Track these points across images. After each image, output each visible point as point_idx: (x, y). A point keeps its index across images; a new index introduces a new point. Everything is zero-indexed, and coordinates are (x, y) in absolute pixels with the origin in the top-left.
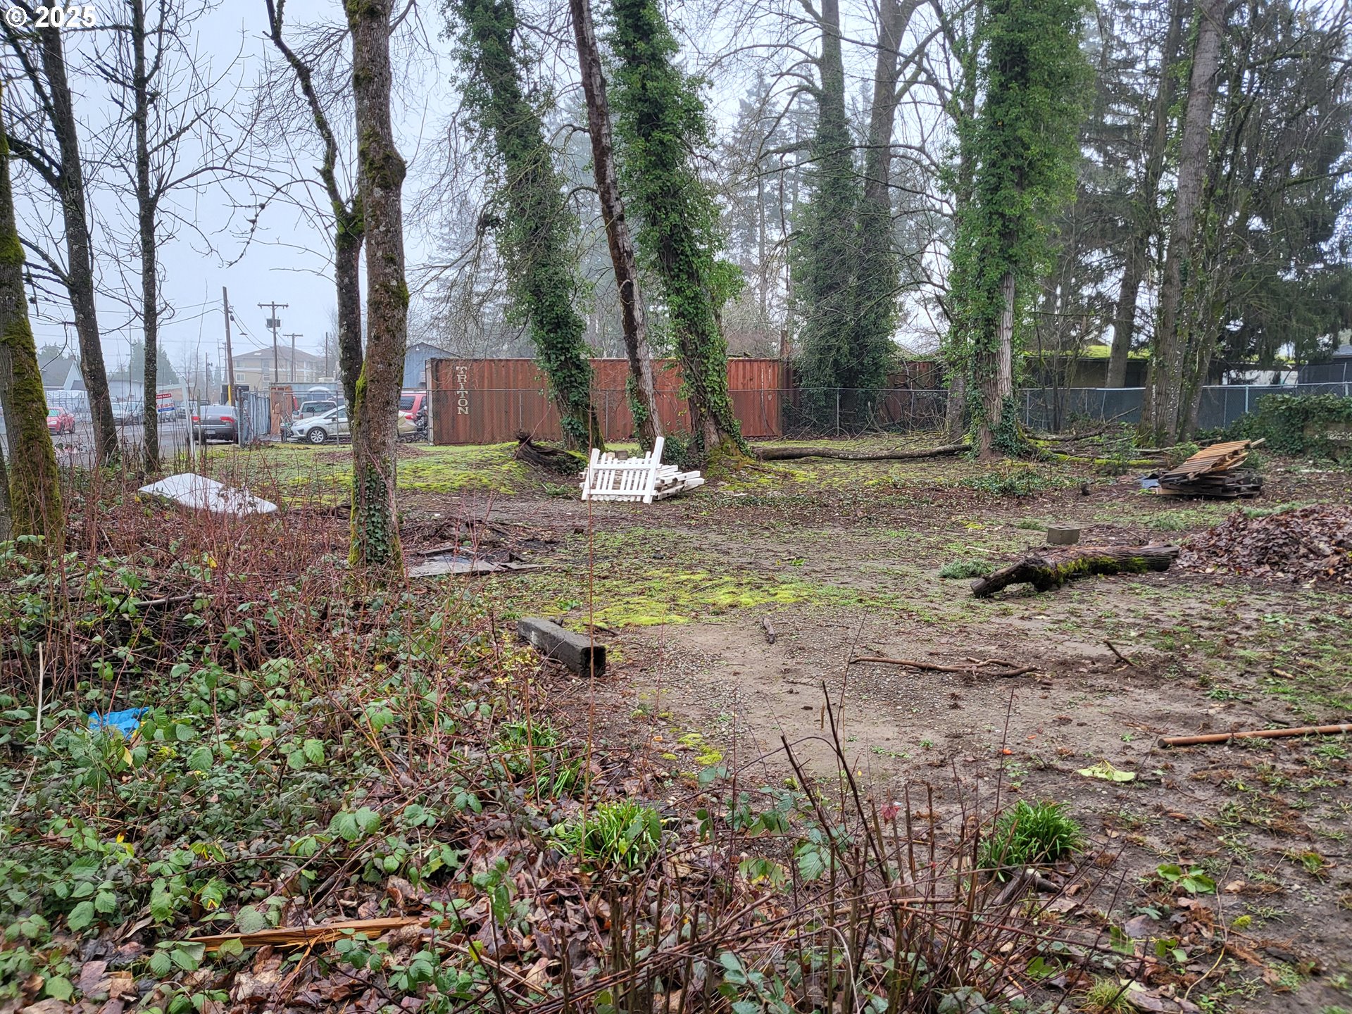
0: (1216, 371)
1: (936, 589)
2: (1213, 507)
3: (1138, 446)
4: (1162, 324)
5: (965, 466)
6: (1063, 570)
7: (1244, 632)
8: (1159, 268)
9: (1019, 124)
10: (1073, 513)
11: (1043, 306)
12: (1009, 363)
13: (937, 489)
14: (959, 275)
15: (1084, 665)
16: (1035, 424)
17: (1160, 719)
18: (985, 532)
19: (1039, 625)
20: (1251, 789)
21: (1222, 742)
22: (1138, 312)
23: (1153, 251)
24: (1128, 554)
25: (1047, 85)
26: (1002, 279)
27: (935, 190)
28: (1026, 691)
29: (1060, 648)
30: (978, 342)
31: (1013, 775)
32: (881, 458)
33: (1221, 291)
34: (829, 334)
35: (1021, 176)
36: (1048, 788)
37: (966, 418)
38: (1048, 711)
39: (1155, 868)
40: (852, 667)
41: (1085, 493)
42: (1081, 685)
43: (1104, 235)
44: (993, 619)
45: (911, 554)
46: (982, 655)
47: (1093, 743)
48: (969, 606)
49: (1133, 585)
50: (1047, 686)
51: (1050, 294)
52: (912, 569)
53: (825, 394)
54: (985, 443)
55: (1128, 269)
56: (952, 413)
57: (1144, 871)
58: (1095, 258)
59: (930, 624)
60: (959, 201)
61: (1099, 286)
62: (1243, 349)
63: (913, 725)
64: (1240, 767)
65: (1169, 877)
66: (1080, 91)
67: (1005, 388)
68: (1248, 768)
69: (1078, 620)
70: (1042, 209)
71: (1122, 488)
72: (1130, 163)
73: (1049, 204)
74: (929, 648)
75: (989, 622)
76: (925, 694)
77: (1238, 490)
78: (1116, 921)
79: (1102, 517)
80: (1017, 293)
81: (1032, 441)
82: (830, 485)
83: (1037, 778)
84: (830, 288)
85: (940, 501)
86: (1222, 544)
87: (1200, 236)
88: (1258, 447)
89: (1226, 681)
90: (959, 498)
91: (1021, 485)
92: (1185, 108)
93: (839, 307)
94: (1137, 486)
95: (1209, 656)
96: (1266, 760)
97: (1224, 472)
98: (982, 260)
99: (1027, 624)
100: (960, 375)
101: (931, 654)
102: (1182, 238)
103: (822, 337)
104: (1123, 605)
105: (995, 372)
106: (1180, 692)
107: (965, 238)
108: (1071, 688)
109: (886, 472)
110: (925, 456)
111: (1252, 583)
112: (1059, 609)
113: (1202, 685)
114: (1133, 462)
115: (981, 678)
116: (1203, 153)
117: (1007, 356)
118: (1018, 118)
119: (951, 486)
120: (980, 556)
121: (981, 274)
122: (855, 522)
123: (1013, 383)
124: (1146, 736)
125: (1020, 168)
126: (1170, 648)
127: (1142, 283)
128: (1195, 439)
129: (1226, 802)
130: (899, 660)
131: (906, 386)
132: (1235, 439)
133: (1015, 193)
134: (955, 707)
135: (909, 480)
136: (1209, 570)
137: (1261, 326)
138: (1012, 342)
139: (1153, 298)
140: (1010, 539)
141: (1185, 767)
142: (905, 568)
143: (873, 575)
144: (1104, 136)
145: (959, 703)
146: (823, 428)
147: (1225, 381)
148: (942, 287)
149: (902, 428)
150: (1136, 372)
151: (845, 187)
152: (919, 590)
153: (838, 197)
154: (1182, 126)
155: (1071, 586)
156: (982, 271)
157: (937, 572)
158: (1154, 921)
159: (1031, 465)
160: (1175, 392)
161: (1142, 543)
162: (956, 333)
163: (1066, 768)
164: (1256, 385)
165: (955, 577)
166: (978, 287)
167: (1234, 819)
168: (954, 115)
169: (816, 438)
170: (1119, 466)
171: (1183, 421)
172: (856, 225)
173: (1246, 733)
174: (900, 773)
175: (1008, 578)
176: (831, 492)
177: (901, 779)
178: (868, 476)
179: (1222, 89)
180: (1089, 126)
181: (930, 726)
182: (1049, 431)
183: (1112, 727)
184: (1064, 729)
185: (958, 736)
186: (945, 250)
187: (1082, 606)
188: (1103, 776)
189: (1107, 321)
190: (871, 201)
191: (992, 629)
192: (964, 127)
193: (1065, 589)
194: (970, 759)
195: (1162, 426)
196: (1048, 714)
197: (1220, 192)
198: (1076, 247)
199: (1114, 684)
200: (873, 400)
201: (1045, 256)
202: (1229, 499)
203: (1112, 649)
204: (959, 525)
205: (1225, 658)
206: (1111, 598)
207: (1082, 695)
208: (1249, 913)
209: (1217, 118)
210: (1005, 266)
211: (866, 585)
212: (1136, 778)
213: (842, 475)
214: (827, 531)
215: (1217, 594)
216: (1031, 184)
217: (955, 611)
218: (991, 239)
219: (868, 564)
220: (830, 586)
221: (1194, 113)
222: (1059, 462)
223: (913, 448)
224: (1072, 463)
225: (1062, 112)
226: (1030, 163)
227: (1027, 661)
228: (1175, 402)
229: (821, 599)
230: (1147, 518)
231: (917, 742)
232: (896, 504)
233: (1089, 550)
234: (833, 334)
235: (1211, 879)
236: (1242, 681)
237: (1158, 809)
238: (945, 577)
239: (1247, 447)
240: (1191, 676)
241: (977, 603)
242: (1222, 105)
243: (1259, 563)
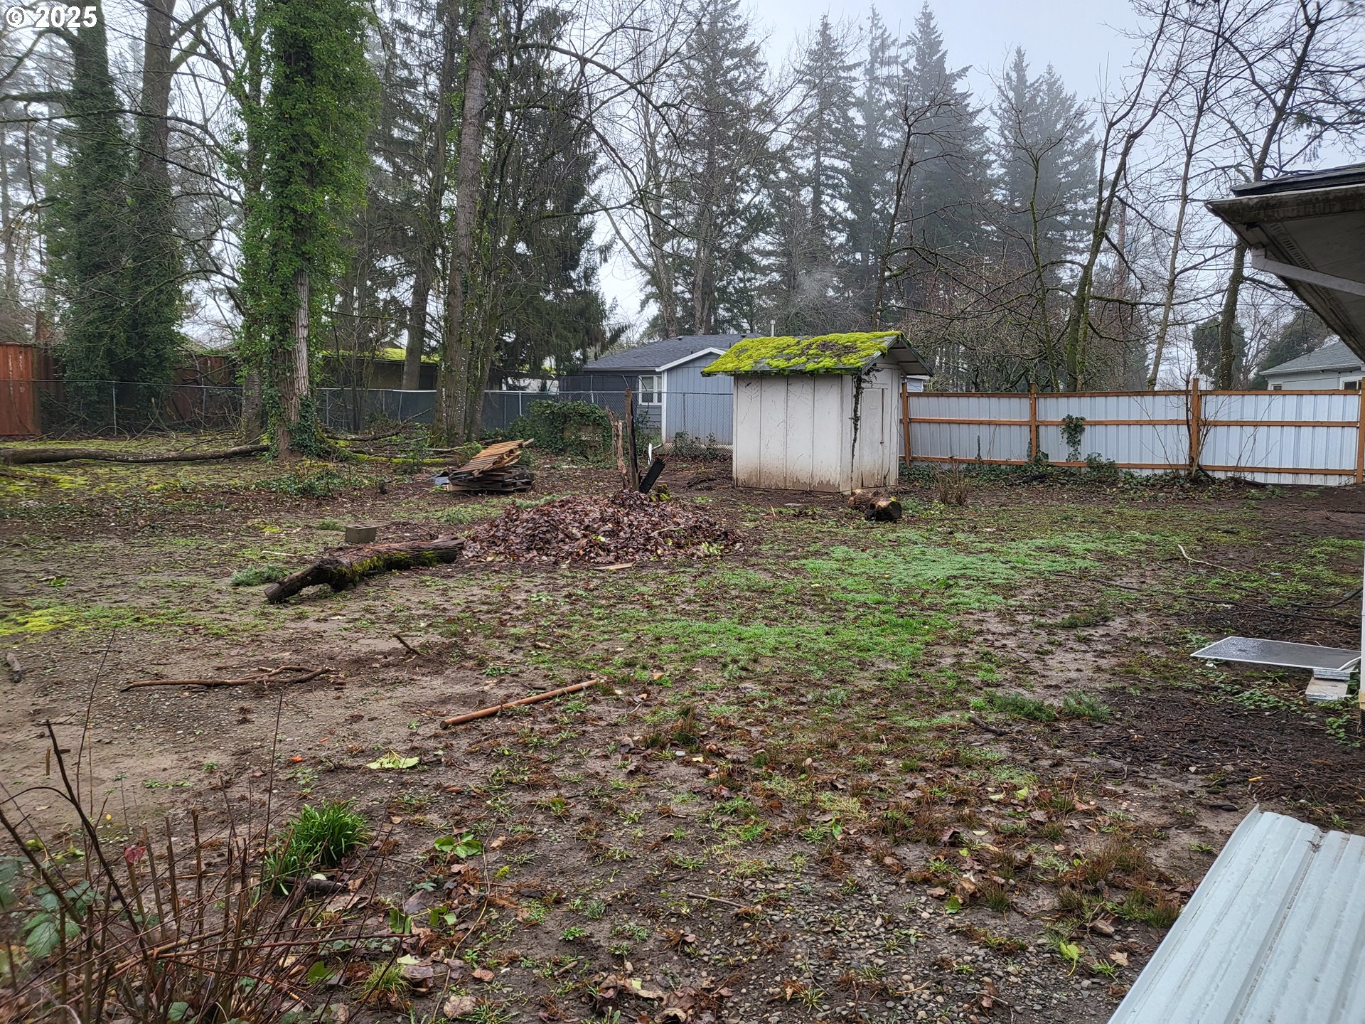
0: (496, 378)
1: (228, 598)
2: (495, 501)
3: (431, 446)
4: (448, 331)
5: (262, 468)
6: (358, 568)
7: (515, 612)
8: (444, 279)
9: (307, 120)
10: (371, 512)
11: (340, 306)
12: (305, 361)
13: (232, 492)
14: (251, 269)
15: (377, 660)
16: (336, 425)
17: (444, 701)
18: (283, 535)
19: (335, 626)
20: (514, 752)
21: (493, 715)
22: (428, 319)
23: (438, 264)
24: (419, 549)
25: (333, 87)
26: (295, 275)
27: (220, 174)
28: (320, 694)
29: (354, 646)
30: (272, 338)
31: (303, 782)
32: (169, 460)
33: (496, 305)
34: (99, 319)
35: (311, 174)
36: (339, 788)
37: (263, 417)
38: (341, 711)
39: (433, 843)
40: (125, 695)
41: (384, 492)
42: (373, 680)
43: (397, 244)
44: (288, 624)
45: (201, 563)
46: (275, 663)
47: (382, 738)
48: (263, 614)
49: (424, 578)
50: (340, 686)
51: (347, 295)
52: (202, 579)
53: (98, 387)
54: (284, 444)
55: (418, 278)
56: (247, 412)
57: (424, 849)
58: (389, 263)
59: (218, 637)
60: (249, 190)
61: (393, 291)
62: (517, 358)
63: (196, 748)
64: (507, 734)
65: (444, 848)
66: (367, 100)
67: (303, 387)
68: (513, 734)
69: (373, 617)
70: (336, 209)
71: (417, 486)
72: (416, 177)
73: (341, 205)
74: (217, 662)
75: (283, 628)
76: (211, 713)
77: (514, 484)
78: (395, 904)
79: (399, 515)
80: (312, 291)
81: (332, 442)
82: (104, 491)
83: (328, 780)
84: (98, 267)
85: (236, 505)
86: (499, 534)
87: (476, 254)
88: (530, 446)
89: (499, 658)
90: (255, 501)
91: (320, 485)
92: (460, 135)
93: (110, 290)
94: (430, 484)
95: (486, 637)
96: (527, 723)
97: (503, 469)
98: (274, 254)
99: (323, 626)
100: (255, 372)
101: (219, 669)
102: (462, 254)
103: (90, 323)
104: (415, 599)
105: (291, 371)
106: (461, 674)
107: (256, 229)
108: (364, 685)
109: (173, 475)
110: (220, 457)
111: (523, 568)
112: (354, 607)
113: (479, 665)
114: (427, 460)
115: (274, 687)
116: (475, 178)
117: (304, 354)
118: (305, 114)
119: (247, 489)
120: (277, 560)
121: (273, 269)
122: (134, 532)
123: (311, 382)
124: (432, 720)
125: (310, 165)
126: (454, 635)
127: (431, 292)
128: (480, 439)
129: (493, 768)
130: (182, 679)
131: (196, 382)
132: (512, 439)
133: (306, 190)
134: (245, 721)
135: (201, 484)
136: (489, 559)
137: (529, 340)
138: (308, 340)
139: (440, 306)
140: (308, 541)
141: (463, 743)
142: (193, 579)
143: (155, 588)
144: (393, 148)
145: (249, 716)
146: (95, 425)
147: (504, 388)
148: (233, 279)
149: (193, 427)
150: (428, 375)
151: (112, 154)
152: (208, 602)
153: (102, 165)
154: (458, 152)
155: (367, 584)
156: (274, 265)
157: (229, 581)
158: (430, 893)
159: (330, 465)
160: (462, 396)
161: (433, 537)
162: (249, 328)
163: (355, 764)
164: (528, 391)
165: (249, 585)
166: (271, 282)
167: (499, 782)
168: (239, 98)
169: (87, 438)
170: (415, 464)
171: (470, 423)
172: (129, 200)
173: (512, 703)
174: (178, 804)
175: (303, 581)
176: (106, 499)
177: (179, 811)
178: (154, 480)
179: (490, 124)
180: (377, 135)
181: (216, 747)
182: (349, 431)
183: (400, 716)
184: (355, 727)
185: (246, 752)
186: (233, 238)
187: (377, 603)
188: (390, 766)
189: (402, 325)
190: (146, 175)
191: (286, 634)
192: (249, 111)
193: (362, 587)
194: (258, 774)
195: (452, 427)
196: (341, 713)
197: (491, 215)
198: (370, 251)
199: (404, 675)
200: (157, 396)
201: (338, 256)
202: (507, 494)
203: (402, 642)
204: (255, 529)
205: (498, 638)
206: (404, 593)
207: (374, 690)
208: (508, 863)
209: (487, 149)
210: (299, 263)
211: (145, 601)
212: (420, 763)
213: (119, 480)
214: (99, 545)
215: (495, 579)
216: (322, 183)
217: (248, 620)
218: (283, 233)
219: (150, 578)
220: (100, 606)
221: (467, 141)
222: (359, 462)
223: (205, 449)
224: (370, 462)
225: (349, 116)
226: (320, 162)
227: (322, 663)
228: (462, 405)
229: (87, 623)
230: (439, 514)
231: (199, 767)
232: (186, 509)
233: (383, 547)
234: (103, 319)
235: (480, 842)
236: (513, 656)
237: (438, 787)
238: (238, 585)
239: (520, 446)
240: (471, 658)
241: (272, 609)
242: (490, 138)
243: (529, 549)
